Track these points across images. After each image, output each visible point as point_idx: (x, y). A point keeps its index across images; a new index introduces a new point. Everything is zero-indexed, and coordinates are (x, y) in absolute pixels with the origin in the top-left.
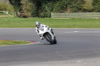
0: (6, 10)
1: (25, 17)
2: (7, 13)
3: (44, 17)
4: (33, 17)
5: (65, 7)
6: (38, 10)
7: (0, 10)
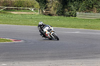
0: (33, 7)
1: (50, 15)
2: (33, 10)
3: (69, 16)
4: (59, 15)
5: (91, 6)
6: (64, 8)
7: (28, 7)
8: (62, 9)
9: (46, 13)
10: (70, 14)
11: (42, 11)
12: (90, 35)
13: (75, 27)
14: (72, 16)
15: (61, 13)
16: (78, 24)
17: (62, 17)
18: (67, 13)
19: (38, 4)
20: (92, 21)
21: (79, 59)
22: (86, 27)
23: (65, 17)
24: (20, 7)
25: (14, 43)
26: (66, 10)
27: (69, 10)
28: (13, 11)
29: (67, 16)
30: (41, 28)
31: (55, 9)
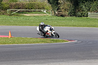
3: (81, 16)
7: (39, 9)
8: (74, 10)
9: (58, 14)
11: (55, 13)
14: (84, 16)
23: (78, 18)
24: (32, 9)
28: (25, 13)
29: (79, 16)
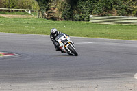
0: (30, 7)
1: (53, 19)
2: (29, 12)
3: (80, 20)
4: (65, 19)
5: (110, 7)
6: (72, 9)
7: (23, 8)
8: (70, 11)
9: (48, 16)
10: (81, 17)
11: (43, 14)
12: (108, 47)
13: (88, 36)
14: (83, 20)
15: (69, 16)
16: (92, 31)
17: (70, 22)
18: (77, 16)
19: (36, 3)
20: (111, 27)
21: (93, 79)
22: (103, 35)
23: (74, 22)
24: (13, 7)
25: (4, 58)
26: (75, 12)
27: (79, 13)
28: (3, 13)
29: (76, 20)
30: (54, 38)
31: (60, 10)
